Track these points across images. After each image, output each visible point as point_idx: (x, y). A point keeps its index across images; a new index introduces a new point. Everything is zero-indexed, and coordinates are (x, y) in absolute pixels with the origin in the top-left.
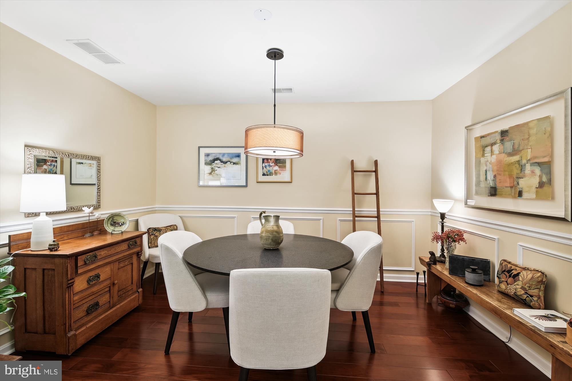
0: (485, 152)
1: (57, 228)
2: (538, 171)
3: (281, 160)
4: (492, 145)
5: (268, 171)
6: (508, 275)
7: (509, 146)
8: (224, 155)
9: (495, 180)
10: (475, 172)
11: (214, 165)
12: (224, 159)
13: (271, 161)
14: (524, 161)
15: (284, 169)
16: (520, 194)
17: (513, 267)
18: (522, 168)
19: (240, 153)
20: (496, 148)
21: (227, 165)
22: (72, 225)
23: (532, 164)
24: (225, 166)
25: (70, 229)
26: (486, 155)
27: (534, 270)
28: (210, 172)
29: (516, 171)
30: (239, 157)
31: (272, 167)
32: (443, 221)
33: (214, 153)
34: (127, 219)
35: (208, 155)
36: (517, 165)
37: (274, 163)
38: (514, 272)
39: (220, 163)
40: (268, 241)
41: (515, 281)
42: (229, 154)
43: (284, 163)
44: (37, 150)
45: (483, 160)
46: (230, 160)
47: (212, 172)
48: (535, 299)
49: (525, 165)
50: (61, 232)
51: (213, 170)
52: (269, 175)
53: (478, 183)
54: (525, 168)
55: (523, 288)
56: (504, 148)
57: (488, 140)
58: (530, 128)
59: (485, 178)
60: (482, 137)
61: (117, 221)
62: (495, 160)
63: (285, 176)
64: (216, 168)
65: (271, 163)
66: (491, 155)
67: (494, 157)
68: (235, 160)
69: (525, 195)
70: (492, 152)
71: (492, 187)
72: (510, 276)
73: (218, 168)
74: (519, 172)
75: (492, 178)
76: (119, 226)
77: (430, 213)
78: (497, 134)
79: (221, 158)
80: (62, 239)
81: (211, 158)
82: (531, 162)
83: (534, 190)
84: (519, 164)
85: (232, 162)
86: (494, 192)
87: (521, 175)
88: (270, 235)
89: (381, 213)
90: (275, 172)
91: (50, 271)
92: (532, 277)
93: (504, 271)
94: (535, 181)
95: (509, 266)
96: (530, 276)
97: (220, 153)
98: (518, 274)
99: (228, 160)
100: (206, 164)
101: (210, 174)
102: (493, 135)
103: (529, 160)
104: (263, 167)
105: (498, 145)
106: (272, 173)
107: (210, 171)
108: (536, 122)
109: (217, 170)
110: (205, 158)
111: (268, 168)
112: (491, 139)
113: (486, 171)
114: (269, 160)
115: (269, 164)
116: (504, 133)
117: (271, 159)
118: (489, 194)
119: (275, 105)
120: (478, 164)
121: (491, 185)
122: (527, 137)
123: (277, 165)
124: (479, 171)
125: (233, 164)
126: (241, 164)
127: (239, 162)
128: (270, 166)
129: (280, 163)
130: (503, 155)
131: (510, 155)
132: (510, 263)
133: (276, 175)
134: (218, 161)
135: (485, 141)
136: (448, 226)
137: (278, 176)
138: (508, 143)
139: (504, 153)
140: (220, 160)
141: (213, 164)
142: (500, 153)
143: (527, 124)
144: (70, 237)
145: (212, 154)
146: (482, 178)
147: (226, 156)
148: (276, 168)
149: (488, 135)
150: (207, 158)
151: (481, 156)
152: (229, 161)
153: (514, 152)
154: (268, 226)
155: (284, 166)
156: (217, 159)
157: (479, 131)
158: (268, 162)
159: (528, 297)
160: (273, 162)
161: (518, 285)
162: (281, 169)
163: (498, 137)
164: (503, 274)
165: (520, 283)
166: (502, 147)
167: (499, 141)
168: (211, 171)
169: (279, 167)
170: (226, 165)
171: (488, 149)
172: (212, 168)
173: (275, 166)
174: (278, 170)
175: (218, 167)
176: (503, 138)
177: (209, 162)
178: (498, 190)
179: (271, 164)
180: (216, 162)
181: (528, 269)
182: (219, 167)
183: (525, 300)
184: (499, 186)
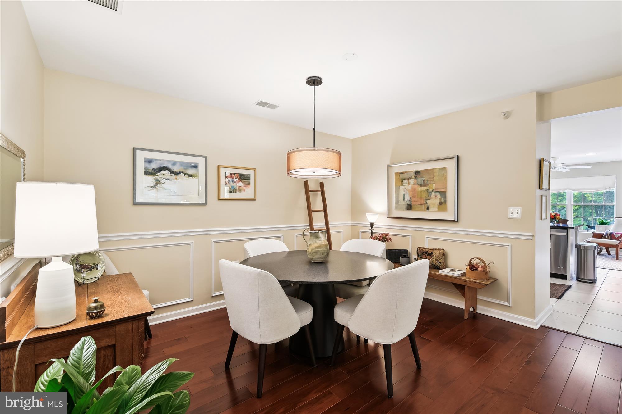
0: (403, 183)
2: (439, 196)
3: (246, 176)
4: (409, 179)
5: (232, 187)
6: (426, 255)
7: (420, 180)
8: (174, 163)
9: (410, 201)
10: (395, 195)
11: (161, 176)
12: (176, 169)
13: (235, 176)
14: (431, 190)
15: (249, 186)
16: (428, 208)
17: (427, 250)
18: (429, 194)
19: (198, 164)
20: (412, 181)
21: (180, 178)
23: (436, 192)
24: (176, 178)
26: (404, 185)
27: (439, 249)
28: (153, 185)
29: (425, 195)
30: (196, 168)
31: (236, 183)
32: (372, 228)
33: (160, 160)
34: (100, 257)
35: (150, 161)
36: (427, 193)
37: (238, 179)
38: (429, 253)
39: (170, 174)
40: (324, 254)
41: (431, 257)
42: (182, 163)
43: (248, 180)
45: (401, 188)
46: (184, 171)
47: (158, 185)
48: (442, 264)
49: (431, 192)
51: (158, 182)
52: (233, 192)
53: (397, 202)
54: (431, 194)
55: (436, 260)
56: (417, 181)
57: (406, 176)
58: (434, 172)
59: (403, 199)
60: (400, 173)
61: (83, 263)
62: (411, 188)
63: (248, 193)
64: (163, 181)
65: (235, 178)
66: (408, 185)
67: (410, 186)
68: (191, 171)
69: (431, 209)
70: (408, 183)
71: (408, 205)
72: (428, 255)
73: (166, 180)
74: (427, 196)
75: (409, 199)
76: (88, 271)
77: (351, 224)
78: (412, 173)
79: (170, 166)
81: (154, 166)
82: (435, 191)
83: (436, 206)
84: (427, 192)
85: (187, 174)
86: (409, 207)
87: (429, 198)
88: (325, 249)
89: (330, 226)
90: (239, 189)
91: (103, 352)
92: (440, 253)
93: (423, 253)
94: (437, 201)
95: (424, 250)
96: (438, 253)
97: (169, 161)
98: (432, 253)
99: (181, 171)
100: (147, 173)
101: (154, 187)
102: (409, 173)
103: (434, 190)
104: (226, 182)
105: (413, 179)
106: (236, 190)
107: (153, 183)
108: (438, 169)
109: (164, 183)
110: (145, 164)
111: (231, 183)
112: (408, 175)
113: (404, 195)
114: (233, 175)
115: (232, 179)
116: (417, 173)
117: (235, 174)
118: (406, 209)
119: (314, 129)
120: (397, 190)
121: (408, 203)
122: (432, 177)
123: (241, 181)
124: (398, 194)
125: (189, 177)
126: (198, 177)
127: (196, 174)
128: (233, 181)
129: (245, 179)
130: (417, 186)
131: (421, 186)
132: (423, 248)
133: (240, 192)
134: (167, 172)
135: (402, 176)
136: (375, 233)
137: (243, 192)
138: (419, 179)
139: (417, 184)
140: (169, 170)
141: (158, 174)
142: (414, 184)
143: (433, 169)
145: (156, 160)
146: (401, 198)
147: (178, 164)
148: (241, 184)
149: (406, 172)
150: (147, 165)
151: (400, 185)
152: (183, 173)
153: (425, 185)
154: (320, 242)
155: (249, 182)
156: (165, 168)
157: (397, 169)
158: (231, 177)
159: (439, 264)
160: (237, 177)
161: (433, 259)
162: (245, 186)
163: (413, 175)
164: (423, 255)
165: (434, 257)
166: (416, 181)
167: (413, 177)
168: (155, 184)
169: (244, 183)
170: (178, 177)
171: (406, 181)
172: (157, 180)
173: (239, 182)
174: (243, 186)
175: (166, 178)
176: (416, 176)
177: (151, 171)
178: (413, 207)
179: (235, 180)
180: (162, 172)
181: (435, 249)
182: (168, 180)
183: (438, 266)
184: (413, 204)
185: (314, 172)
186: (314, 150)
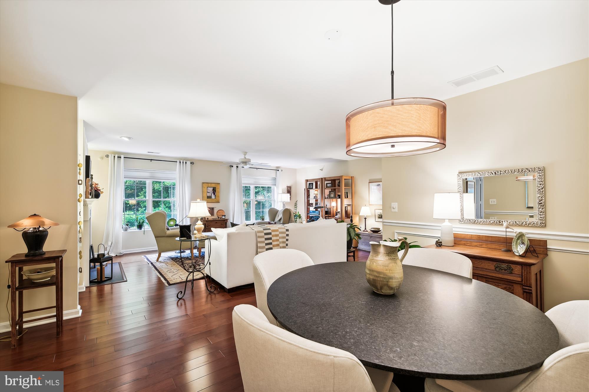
1: (475, 235)
22: (491, 237)
25: (489, 239)
44: (465, 174)
50: (479, 240)
80: (481, 246)
119: (392, 72)
144: (489, 246)
185: (393, 146)
186: (393, 104)
